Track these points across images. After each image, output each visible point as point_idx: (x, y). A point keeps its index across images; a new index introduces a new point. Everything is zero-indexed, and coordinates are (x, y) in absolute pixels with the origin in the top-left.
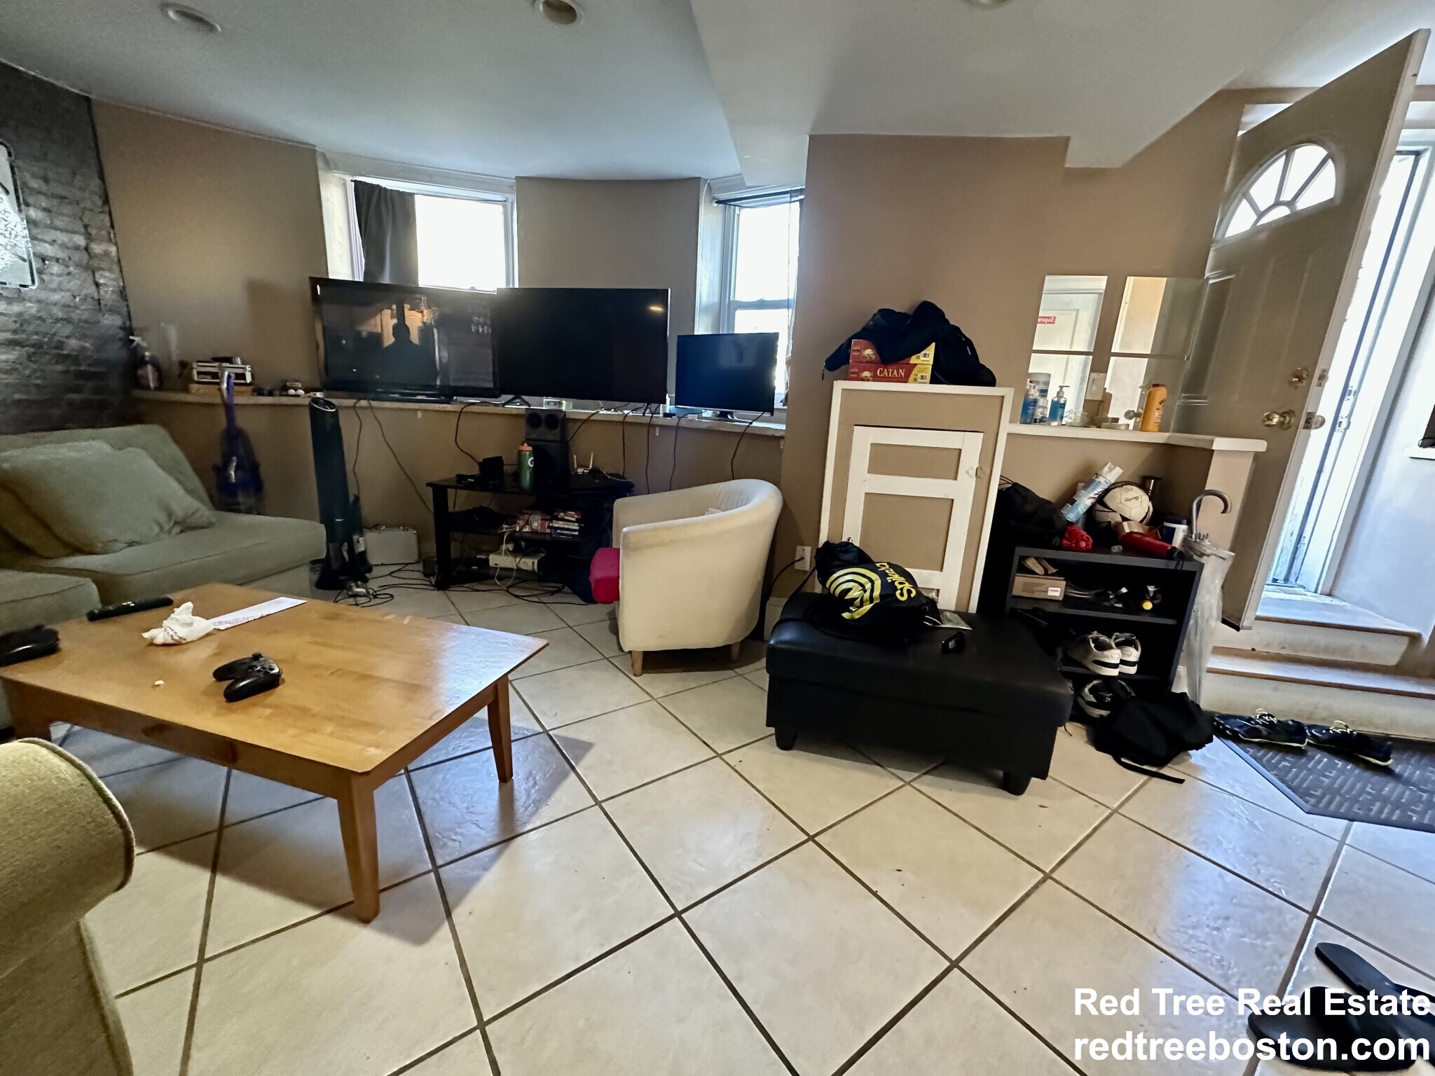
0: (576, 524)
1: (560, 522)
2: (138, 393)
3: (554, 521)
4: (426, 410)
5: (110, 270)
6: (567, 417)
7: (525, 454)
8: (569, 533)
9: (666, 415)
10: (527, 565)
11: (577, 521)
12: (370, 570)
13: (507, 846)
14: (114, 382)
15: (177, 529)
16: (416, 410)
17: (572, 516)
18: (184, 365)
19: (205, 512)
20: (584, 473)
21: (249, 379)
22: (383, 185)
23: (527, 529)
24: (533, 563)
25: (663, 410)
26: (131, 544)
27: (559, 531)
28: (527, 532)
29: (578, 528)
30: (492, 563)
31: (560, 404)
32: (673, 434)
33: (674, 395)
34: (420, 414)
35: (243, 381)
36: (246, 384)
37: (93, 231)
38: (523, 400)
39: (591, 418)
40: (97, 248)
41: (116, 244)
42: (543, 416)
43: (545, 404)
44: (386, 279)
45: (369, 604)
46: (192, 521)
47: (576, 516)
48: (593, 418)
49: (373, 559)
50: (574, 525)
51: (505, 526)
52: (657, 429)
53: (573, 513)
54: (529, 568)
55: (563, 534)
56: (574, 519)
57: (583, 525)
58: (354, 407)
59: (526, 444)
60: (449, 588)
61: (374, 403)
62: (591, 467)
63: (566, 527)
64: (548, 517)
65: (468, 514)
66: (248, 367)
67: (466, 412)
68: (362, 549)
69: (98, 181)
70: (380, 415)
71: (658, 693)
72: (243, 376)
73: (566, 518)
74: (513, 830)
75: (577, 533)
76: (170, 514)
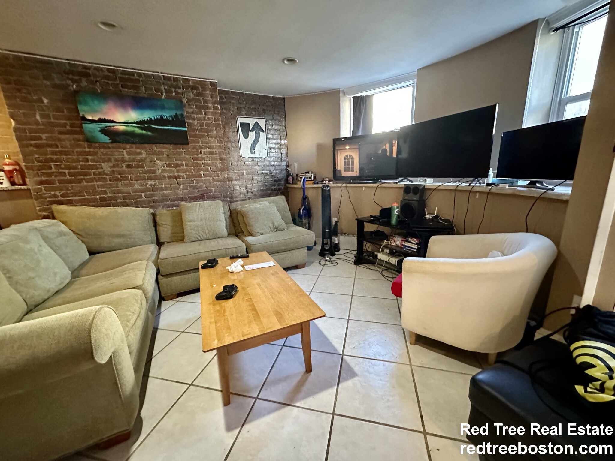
0: (416, 246)
1: (409, 243)
2: (288, 185)
3: (406, 242)
4: (365, 187)
5: (285, 148)
6: (425, 187)
7: (395, 208)
8: (412, 250)
9: (488, 185)
10: (393, 261)
11: (417, 244)
12: (338, 250)
13: (283, 407)
14: (283, 182)
15: (275, 230)
16: (362, 187)
17: (414, 241)
18: (297, 175)
19: (284, 225)
20: (429, 218)
21: (312, 178)
22: (363, 95)
23: (394, 244)
24: (395, 261)
25: (487, 181)
26: (262, 234)
27: (407, 248)
28: (394, 246)
29: (416, 248)
30: (379, 257)
31: (425, 181)
32: (485, 196)
33: (496, 171)
34: (364, 188)
35: (311, 180)
36: (312, 180)
37: (282, 138)
38: (409, 180)
39: (438, 188)
40: (283, 142)
41: (287, 140)
42: (412, 188)
43: (418, 181)
44: (360, 133)
45: (328, 265)
46: (280, 228)
47: (416, 241)
48: (439, 188)
49: (341, 246)
50: (414, 246)
51: (385, 241)
52: (478, 194)
53: (415, 239)
54: (393, 263)
55: (409, 250)
56: (415, 243)
57: (419, 247)
58: (341, 187)
59: (395, 203)
60: (359, 265)
61: (348, 185)
62: (435, 214)
63: (411, 246)
64: (404, 240)
65: (372, 233)
66: (313, 175)
67: (380, 187)
68: (337, 242)
69: (285, 122)
70: (349, 189)
71: (416, 362)
72: (310, 178)
73: (412, 241)
74: (292, 401)
75: (415, 250)
76: (274, 225)
